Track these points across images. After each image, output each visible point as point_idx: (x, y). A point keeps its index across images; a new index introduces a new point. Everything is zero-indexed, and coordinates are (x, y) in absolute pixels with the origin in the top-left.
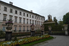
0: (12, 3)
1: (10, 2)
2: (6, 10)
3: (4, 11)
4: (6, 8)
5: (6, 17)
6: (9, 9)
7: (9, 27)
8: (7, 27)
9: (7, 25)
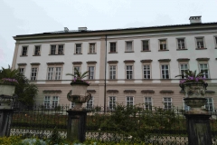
0: (199, 17)
1: (192, 18)
2: (183, 45)
3: (179, 49)
4: (183, 40)
5: (186, 66)
6: (190, 40)
7: (194, 96)
8: (187, 96)
9: (187, 89)
